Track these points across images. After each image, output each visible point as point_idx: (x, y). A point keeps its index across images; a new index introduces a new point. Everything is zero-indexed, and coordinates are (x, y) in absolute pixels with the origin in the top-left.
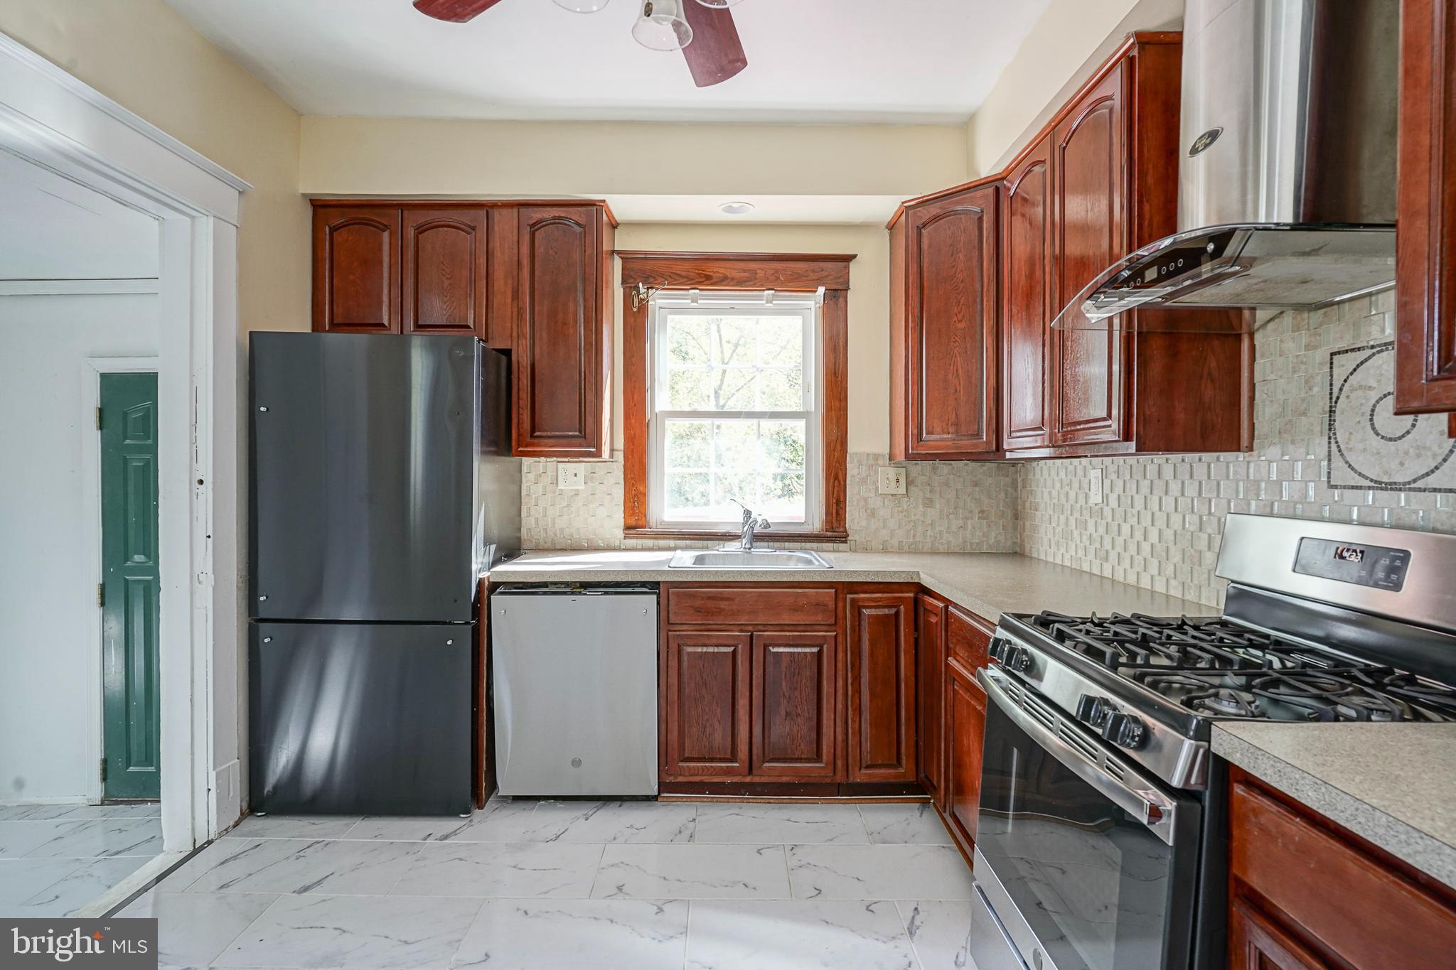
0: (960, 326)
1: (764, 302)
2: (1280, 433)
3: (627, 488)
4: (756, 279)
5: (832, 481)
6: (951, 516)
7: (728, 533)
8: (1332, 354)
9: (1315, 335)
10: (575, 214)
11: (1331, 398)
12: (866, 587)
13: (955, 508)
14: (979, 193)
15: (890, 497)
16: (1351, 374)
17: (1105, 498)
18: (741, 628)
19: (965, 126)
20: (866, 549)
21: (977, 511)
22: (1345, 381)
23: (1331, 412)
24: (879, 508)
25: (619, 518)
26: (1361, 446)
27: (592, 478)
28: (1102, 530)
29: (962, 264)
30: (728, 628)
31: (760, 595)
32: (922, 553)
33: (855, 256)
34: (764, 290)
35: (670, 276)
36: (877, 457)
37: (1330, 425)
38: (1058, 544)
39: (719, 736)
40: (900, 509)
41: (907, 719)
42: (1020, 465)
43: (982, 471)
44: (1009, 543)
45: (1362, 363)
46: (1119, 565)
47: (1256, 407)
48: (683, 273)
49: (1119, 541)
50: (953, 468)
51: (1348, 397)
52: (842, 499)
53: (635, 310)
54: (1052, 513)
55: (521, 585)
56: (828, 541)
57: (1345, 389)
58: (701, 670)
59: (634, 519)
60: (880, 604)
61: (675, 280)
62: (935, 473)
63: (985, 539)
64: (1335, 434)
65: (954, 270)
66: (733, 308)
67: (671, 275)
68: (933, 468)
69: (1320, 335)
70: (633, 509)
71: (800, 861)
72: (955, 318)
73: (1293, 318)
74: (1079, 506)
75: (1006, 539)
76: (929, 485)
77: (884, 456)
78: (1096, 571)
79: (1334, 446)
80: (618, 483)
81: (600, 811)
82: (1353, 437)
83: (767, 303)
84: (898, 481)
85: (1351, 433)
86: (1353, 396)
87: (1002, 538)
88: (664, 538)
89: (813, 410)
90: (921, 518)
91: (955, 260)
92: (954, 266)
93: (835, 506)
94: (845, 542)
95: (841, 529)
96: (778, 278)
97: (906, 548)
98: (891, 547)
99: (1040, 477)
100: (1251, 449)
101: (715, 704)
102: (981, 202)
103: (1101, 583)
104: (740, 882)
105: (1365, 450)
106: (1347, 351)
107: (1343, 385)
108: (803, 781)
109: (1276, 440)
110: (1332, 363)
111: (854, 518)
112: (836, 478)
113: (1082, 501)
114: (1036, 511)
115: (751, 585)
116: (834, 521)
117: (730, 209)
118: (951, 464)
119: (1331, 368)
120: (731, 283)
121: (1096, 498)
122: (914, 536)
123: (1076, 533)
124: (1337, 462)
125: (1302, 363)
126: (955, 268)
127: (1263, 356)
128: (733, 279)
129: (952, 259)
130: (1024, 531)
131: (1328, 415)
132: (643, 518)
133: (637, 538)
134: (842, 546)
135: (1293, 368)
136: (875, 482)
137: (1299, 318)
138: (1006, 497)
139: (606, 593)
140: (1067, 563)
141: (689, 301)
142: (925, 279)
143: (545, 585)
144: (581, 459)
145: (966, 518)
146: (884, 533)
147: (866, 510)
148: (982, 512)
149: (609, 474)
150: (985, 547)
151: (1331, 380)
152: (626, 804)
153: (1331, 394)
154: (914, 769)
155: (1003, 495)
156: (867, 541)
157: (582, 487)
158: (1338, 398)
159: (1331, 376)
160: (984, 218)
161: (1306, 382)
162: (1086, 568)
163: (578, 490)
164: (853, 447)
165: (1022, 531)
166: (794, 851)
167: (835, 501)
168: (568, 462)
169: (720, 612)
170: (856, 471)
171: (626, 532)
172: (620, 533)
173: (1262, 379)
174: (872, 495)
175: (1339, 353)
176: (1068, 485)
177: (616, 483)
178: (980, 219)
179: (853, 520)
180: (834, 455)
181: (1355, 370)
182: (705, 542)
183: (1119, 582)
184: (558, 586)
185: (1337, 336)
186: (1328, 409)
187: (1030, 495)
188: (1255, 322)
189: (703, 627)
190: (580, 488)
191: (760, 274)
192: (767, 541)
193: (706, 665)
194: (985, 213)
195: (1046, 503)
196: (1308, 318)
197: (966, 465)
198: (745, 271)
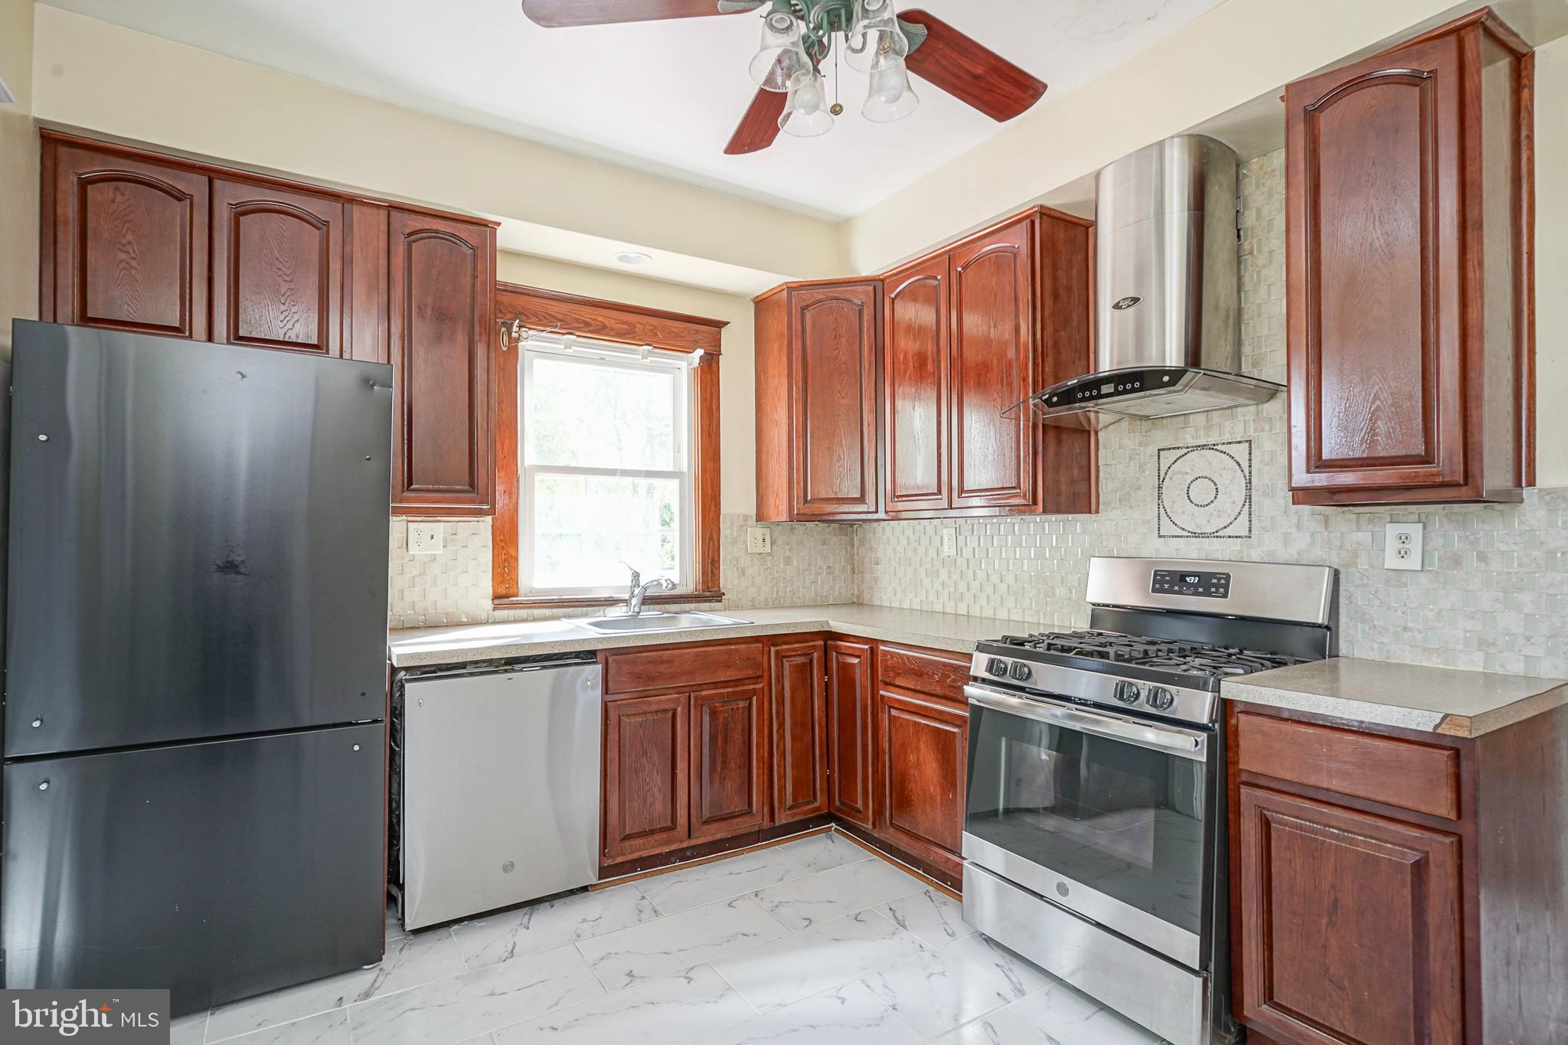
0: (842, 402)
1: (640, 357)
2: (1120, 501)
3: (495, 551)
4: (635, 332)
5: (707, 541)
6: (806, 573)
7: (611, 597)
8: (1159, 450)
9: (1146, 436)
10: (463, 231)
11: (1159, 479)
12: (785, 639)
13: (809, 565)
14: (860, 288)
15: (757, 556)
16: (1173, 463)
17: (959, 551)
18: (679, 690)
19: (839, 227)
20: (737, 607)
21: (825, 567)
22: (1169, 468)
23: (1159, 488)
24: (748, 567)
25: (487, 586)
26: (1181, 510)
27: (453, 540)
28: (956, 576)
29: (845, 348)
30: (666, 691)
31: (697, 655)
32: (782, 607)
33: (726, 323)
34: (641, 345)
35: (545, 318)
36: (746, 518)
37: (1159, 496)
38: (904, 591)
39: (659, 806)
40: (766, 567)
41: (821, 756)
42: (855, 526)
43: (828, 531)
44: (849, 594)
45: (1180, 457)
46: (975, 603)
47: (1100, 482)
48: (559, 316)
49: (975, 585)
50: (807, 529)
51: (1171, 478)
52: (716, 559)
53: (505, 349)
54: (897, 565)
55: (433, 669)
56: (705, 601)
57: (1168, 473)
58: (641, 738)
59: (504, 587)
60: (799, 653)
61: (551, 322)
62: (793, 533)
63: (831, 592)
64: (1162, 502)
65: (836, 352)
66: (603, 359)
67: (546, 316)
68: (792, 528)
69: (1150, 437)
70: (502, 575)
71: (772, 902)
72: (839, 395)
73: (1129, 424)
74: (929, 559)
75: (847, 591)
76: (788, 544)
77: (751, 516)
78: (950, 610)
79: (1162, 510)
80: (486, 546)
81: (533, 916)
82: (1175, 505)
83: (643, 358)
84: (764, 540)
85: (1174, 502)
86: (1175, 478)
87: (843, 590)
88: (540, 607)
89: (686, 471)
90: (783, 576)
91: (838, 344)
92: (837, 348)
93: (710, 566)
94: (720, 601)
95: (716, 589)
96: (656, 335)
97: (771, 603)
98: (759, 604)
99: (881, 535)
100: (1097, 512)
101: (655, 772)
102: (862, 297)
103: (956, 621)
104: (737, 934)
105: (1184, 512)
106: (1170, 449)
107: (1167, 471)
108: (734, 835)
109: (1118, 505)
110: (1159, 456)
111: (727, 578)
112: (711, 538)
113: (932, 553)
114: (878, 564)
115: (687, 645)
116: (709, 581)
117: (624, 258)
118: (805, 525)
119: (1159, 459)
120: (610, 333)
121: (948, 550)
122: (777, 592)
123: (926, 582)
124: (1164, 520)
125: (1137, 454)
126: (838, 350)
127: (1105, 447)
128: (612, 329)
129: (835, 341)
130: (862, 583)
131: (1157, 490)
132: (515, 586)
133: (509, 608)
134: (717, 605)
135: (1130, 457)
136: (745, 542)
137: (1134, 424)
138: (846, 554)
139: (544, 667)
140: (915, 607)
141: (562, 347)
142: (809, 356)
143: (463, 665)
144: (439, 518)
145: (817, 574)
146: (752, 591)
147: (737, 569)
148: (829, 567)
149: (474, 536)
150: (831, 600)
151: (1159, 467)
152: (557, 903)
153: (1159, 476)
154: (827, 800)
155: (844, 552)
156: (739, 599)
157: (440, 551)
158: (1164, 479)
159: (1159, 464)
160: (865, 311)
161: (1140, 467)
162: (938, 608)
163: (435, 555)
164: (725, 508)
165: (859, 583)
166: (760, 896)
167: (710, 561)
168: (422, 521)
169: (659, 676)
170: (728, 532)
171: (496, 602)
172: (488, 604)
173: (1104, 463)
174: (743, 554)
175: (1164, 449)
176: (916, 541)
177: (483, 546)
178: (861, 312)
179: (726, 579)
180: (709, 516)
181: (1176, 461)
182: (584, 609)
183: (975, 617)
184: (478, 665)
185: (1162, 437)
186: (1157, 486)
187: (869, 552)
188: (1098, 424)
189: (642, 694)
190: (437, 552)
191: (639, 328)
192: (649, 604)
193: (647, 732)
194: (865, 307)
195: (890, 558)
196: (1141, 425)
197: (817, 525)
198: (624, 323)
